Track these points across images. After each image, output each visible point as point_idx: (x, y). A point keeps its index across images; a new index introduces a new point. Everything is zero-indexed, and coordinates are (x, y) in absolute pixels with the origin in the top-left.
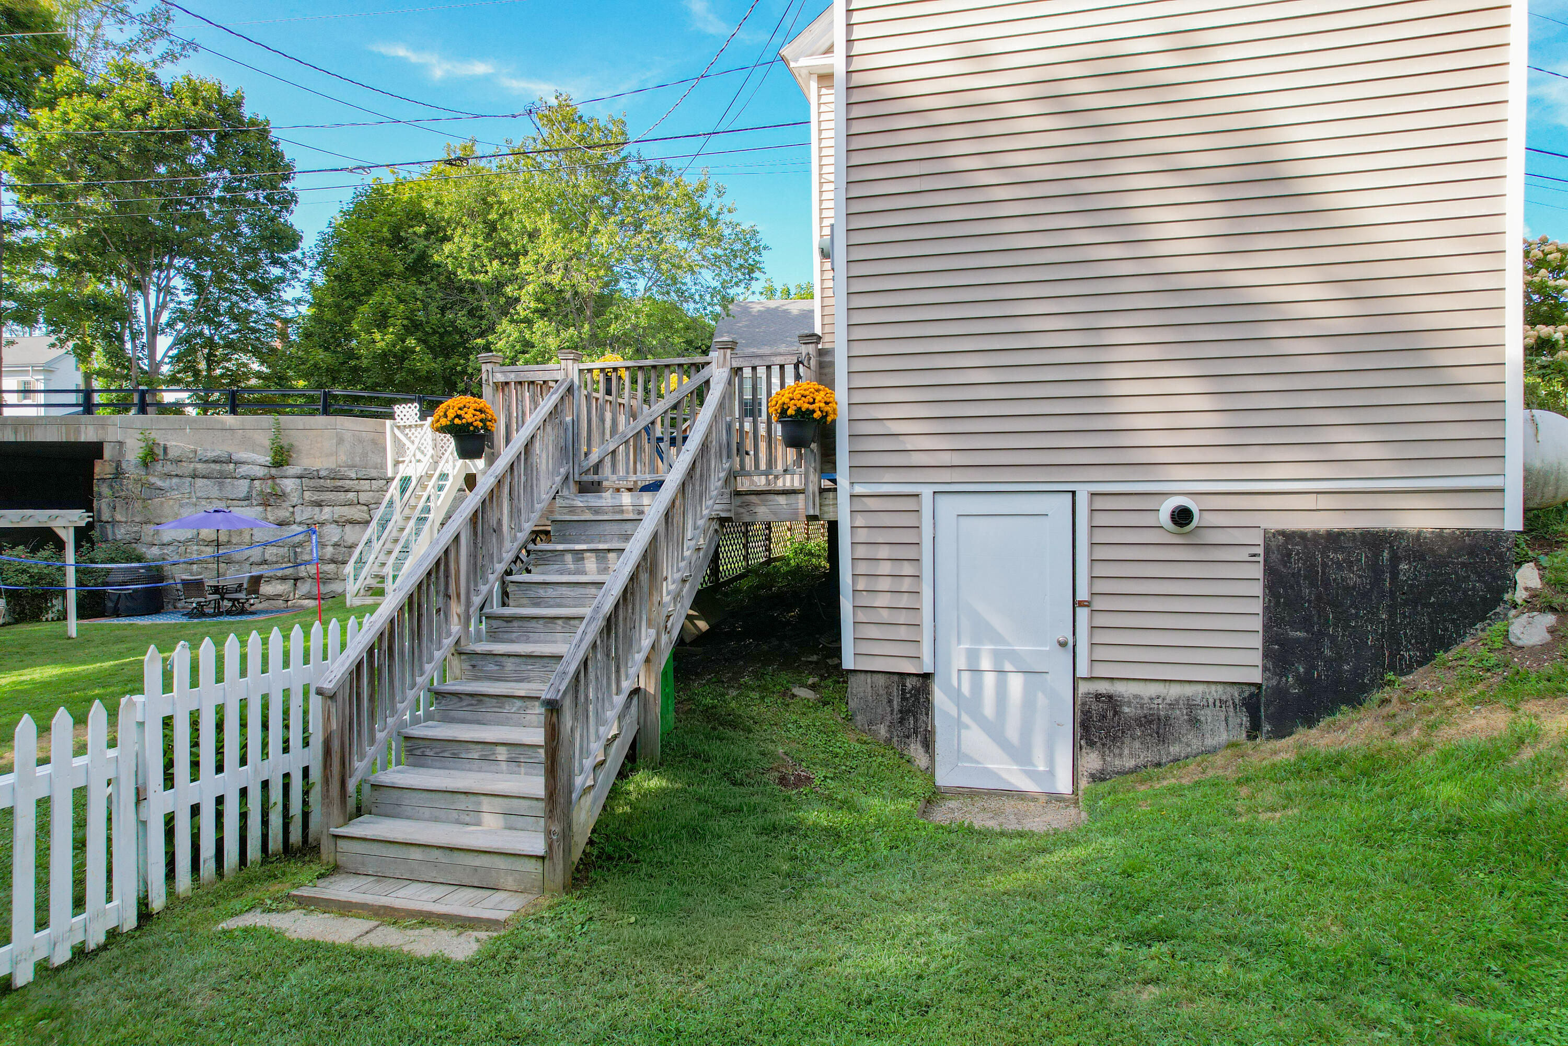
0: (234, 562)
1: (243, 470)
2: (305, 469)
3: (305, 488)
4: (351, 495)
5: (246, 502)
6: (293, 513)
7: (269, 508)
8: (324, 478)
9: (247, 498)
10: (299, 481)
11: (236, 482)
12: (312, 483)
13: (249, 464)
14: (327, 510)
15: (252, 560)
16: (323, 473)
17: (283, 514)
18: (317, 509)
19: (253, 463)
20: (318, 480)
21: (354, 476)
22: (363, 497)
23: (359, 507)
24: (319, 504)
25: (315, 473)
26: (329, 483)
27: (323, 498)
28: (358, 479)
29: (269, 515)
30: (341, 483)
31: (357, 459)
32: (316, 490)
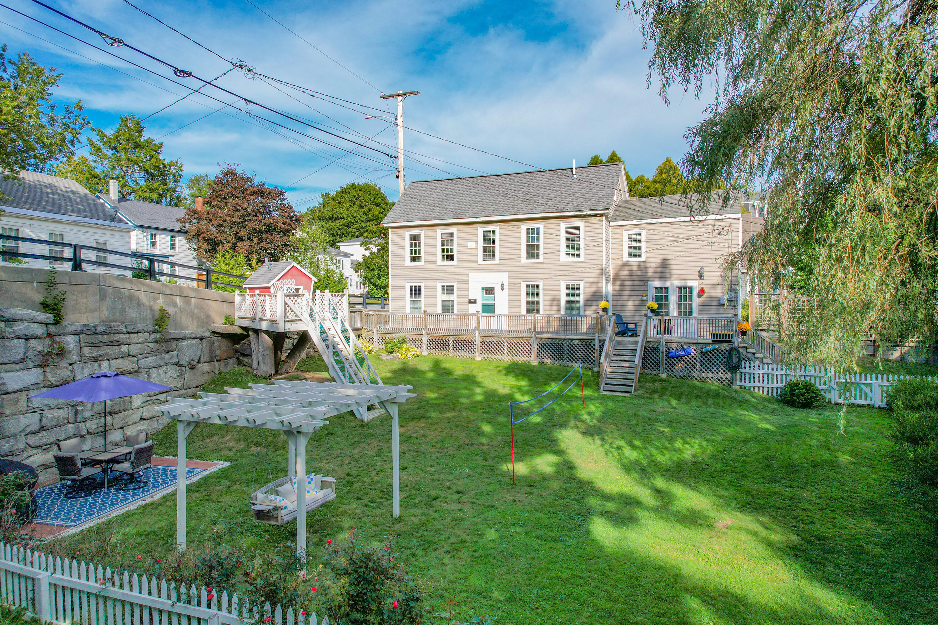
0: (7, 437)
1: (19, 328)
2: (84, 325)
3: (83, 345)
4: (124, 348)
5: (22, 366)
6: (72, 371)
7: (48, 369)
8: (101, 334)
9: (22, 361)
10: (77, 337)
11: (8, 343)
12: (90, 339)
13: (22, 321)
14: (105, 364)
15: (28, 430)
16: (101, 328)
17: (65, 373)
18: (96, 365)
19: (31, 320)
20: (96, 336)
21: (124, 330)
22: (133, 349)
23: (130, 358)
24: (96, 360)
25: (93, 329)
26: (106, 338)
27: (101, 353)
28: (128, 333)
29: (49, 377)
30: (116, 337)
31: (118, 314)
32: (93, 345)
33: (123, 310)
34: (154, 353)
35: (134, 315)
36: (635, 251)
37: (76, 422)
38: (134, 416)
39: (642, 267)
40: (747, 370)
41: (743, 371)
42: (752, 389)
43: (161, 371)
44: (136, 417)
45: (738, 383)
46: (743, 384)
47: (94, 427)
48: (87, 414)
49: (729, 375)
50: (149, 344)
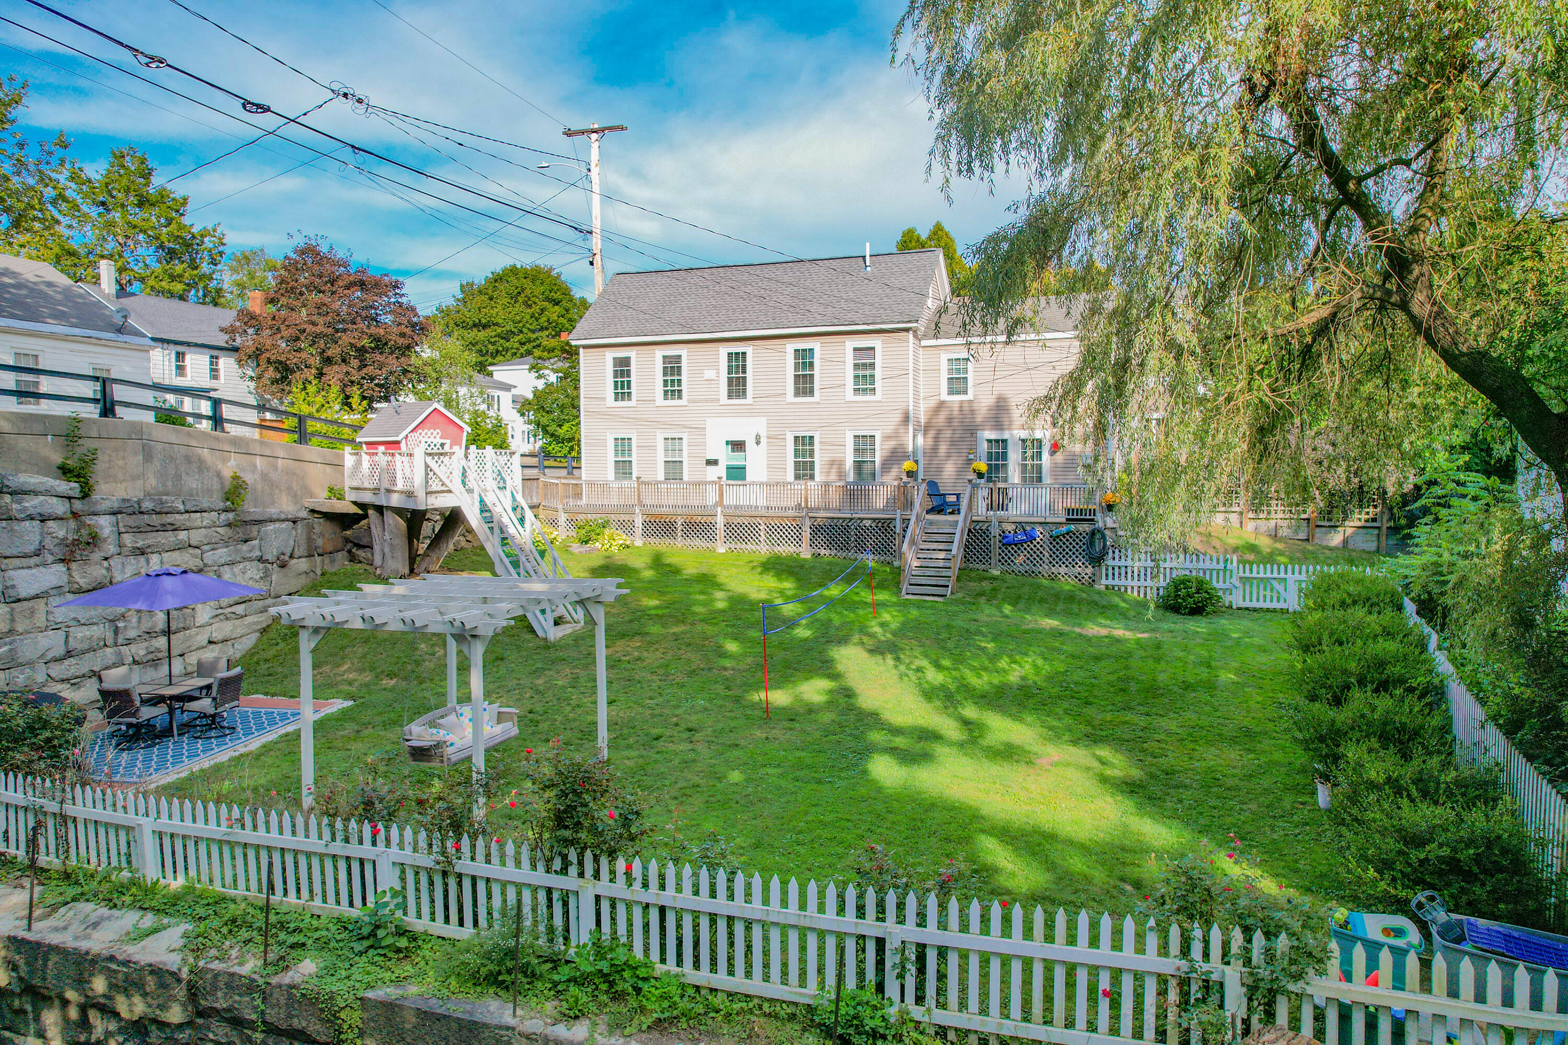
0: (21, 665)
1: (32, 504)
2: (124, 500)
3: (122, 529)
4: (183, 535)
5: (36, 560)
6: (108, 569)
7: (74, 566)
8: (148, 513)
9: (37, 554)
10: (113, 518)
11: (16, 526)
12: (132, 521)
13: (36, 493)
14: (155, 559)
15: (50, 656)
16: (147, 505)
17: (98, 572)
18: (142, 559)
19: (48, 493)
20: (141, 517)
21: (182, 508)
22: (196, 537)
23: (191, 551)
24: (142, 552)
25: (136, 506)
26: (155, 520)
27: (149, 542)
28: (187, 512)
29: (77, 578)
30: (170, 519)
31: (170, 483)
32: (138, 530)
33: (178, 477)
34: (226, 543)
35: (194, 486)
36: (957, 384)
37: (116, 645)
38: (199, 638)
39: (968, 410)
40: (1116, 563)
41: (1110, 563)
42: (1123, 589)
43: (237, 569)
44: (203, 639)
45: (1104, 581)
46: (1110, 582)
47: (142, 652)
48: (132, 634)
49: (1089, 570)
50: (219, 529)
